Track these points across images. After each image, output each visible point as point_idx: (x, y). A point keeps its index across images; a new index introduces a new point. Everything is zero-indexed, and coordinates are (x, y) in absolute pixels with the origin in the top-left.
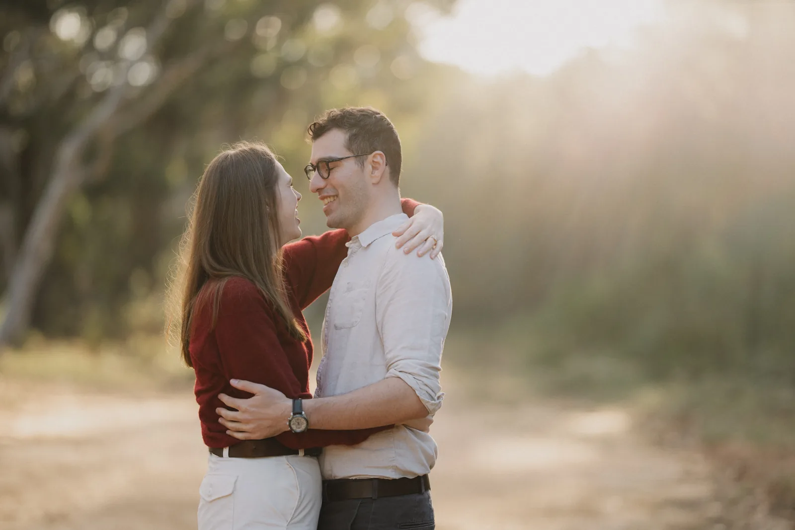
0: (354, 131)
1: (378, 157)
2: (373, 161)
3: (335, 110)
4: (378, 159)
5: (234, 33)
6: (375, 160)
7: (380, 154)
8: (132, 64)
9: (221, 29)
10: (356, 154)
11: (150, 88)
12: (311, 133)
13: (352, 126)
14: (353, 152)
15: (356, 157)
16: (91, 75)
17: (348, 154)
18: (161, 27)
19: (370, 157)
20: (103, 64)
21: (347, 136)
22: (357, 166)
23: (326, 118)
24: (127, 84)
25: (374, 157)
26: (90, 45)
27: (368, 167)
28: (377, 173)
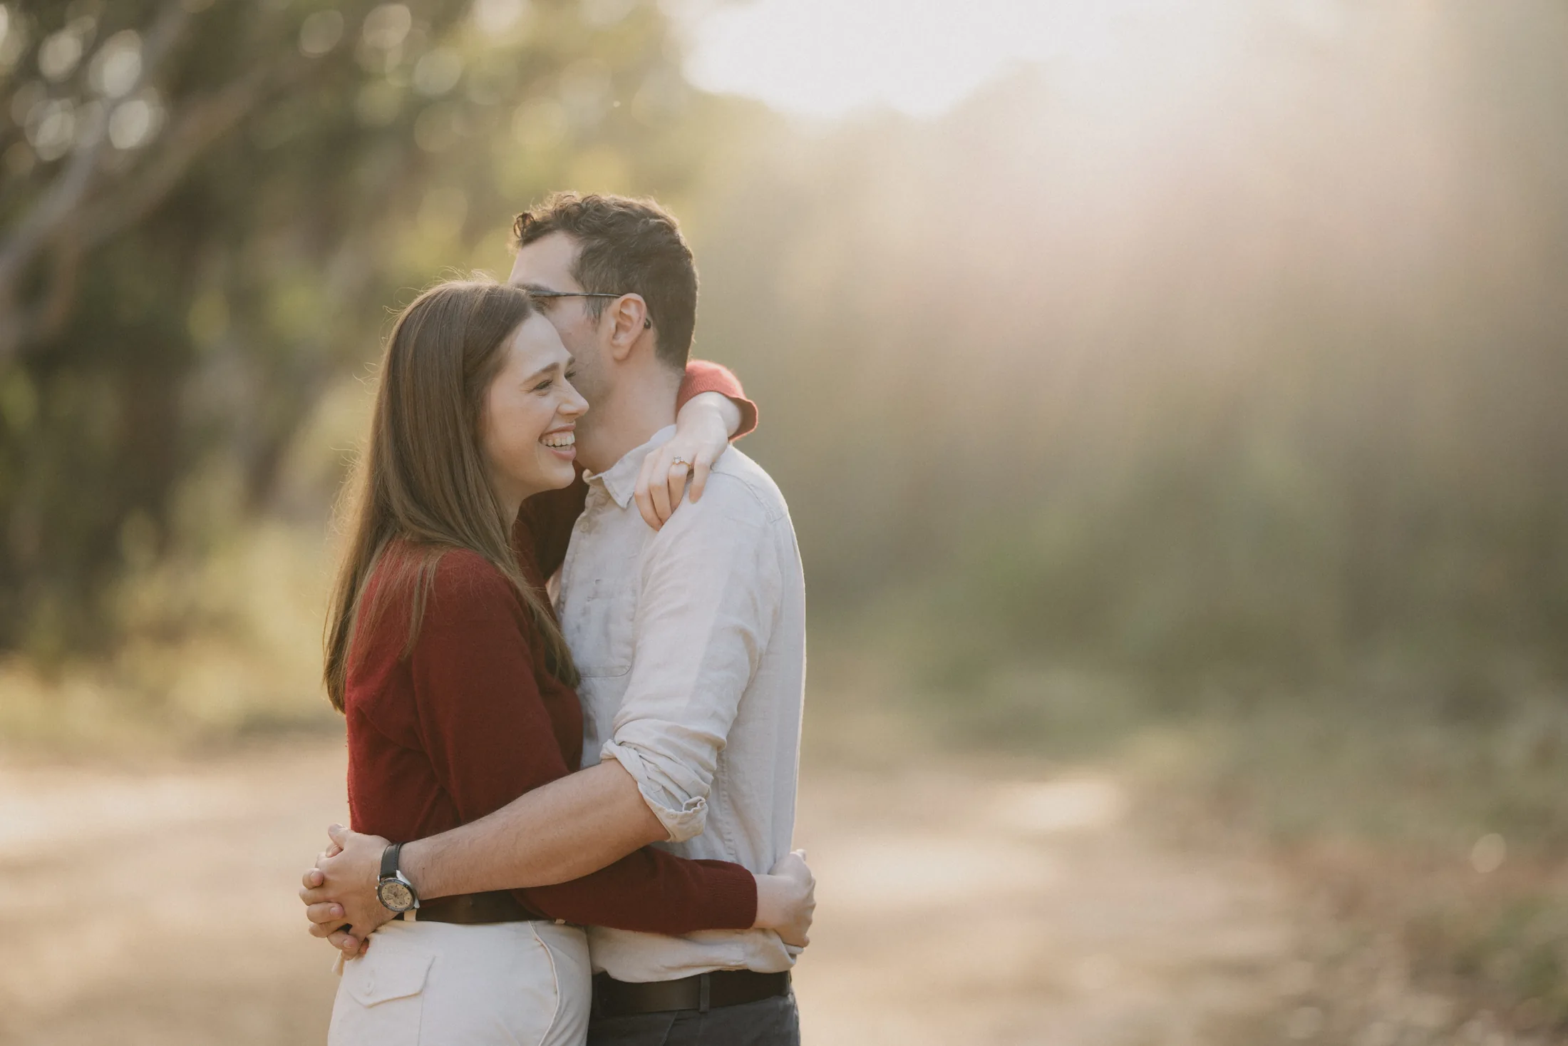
0: (596, 242)
1: (633, 307)
2: (621, 312)
3: (574, 193)
4: (632, 311)
5: (315, 44)
6: (625, 311)
7: (637, 302)
8: (116, 103)
9: (291, 32)
10: (590, 292)
11: (151, 152)
12: (519, 232)
13: (594, 232)
14: (585, 287)
15: (589, 297)
16: (36, 125)
17: (575, 288)
18: (171, 30)
19: (617, 303)
20: (56, 105)
21: (579, 251)
22: (585, 316)
23: (550, 207)
24: (106, 143)
25: (624, 304)
26: (28, 68)
27: (609, 323)
28: (624, 340)
